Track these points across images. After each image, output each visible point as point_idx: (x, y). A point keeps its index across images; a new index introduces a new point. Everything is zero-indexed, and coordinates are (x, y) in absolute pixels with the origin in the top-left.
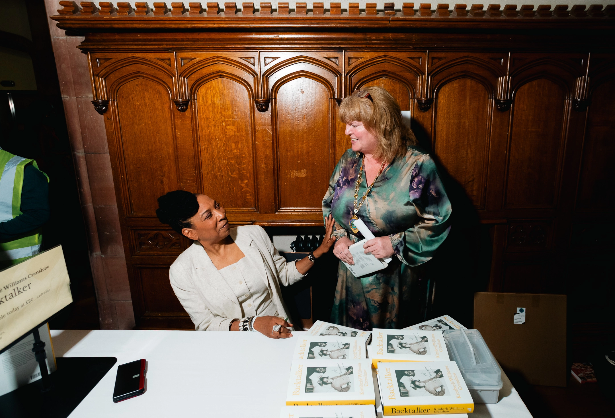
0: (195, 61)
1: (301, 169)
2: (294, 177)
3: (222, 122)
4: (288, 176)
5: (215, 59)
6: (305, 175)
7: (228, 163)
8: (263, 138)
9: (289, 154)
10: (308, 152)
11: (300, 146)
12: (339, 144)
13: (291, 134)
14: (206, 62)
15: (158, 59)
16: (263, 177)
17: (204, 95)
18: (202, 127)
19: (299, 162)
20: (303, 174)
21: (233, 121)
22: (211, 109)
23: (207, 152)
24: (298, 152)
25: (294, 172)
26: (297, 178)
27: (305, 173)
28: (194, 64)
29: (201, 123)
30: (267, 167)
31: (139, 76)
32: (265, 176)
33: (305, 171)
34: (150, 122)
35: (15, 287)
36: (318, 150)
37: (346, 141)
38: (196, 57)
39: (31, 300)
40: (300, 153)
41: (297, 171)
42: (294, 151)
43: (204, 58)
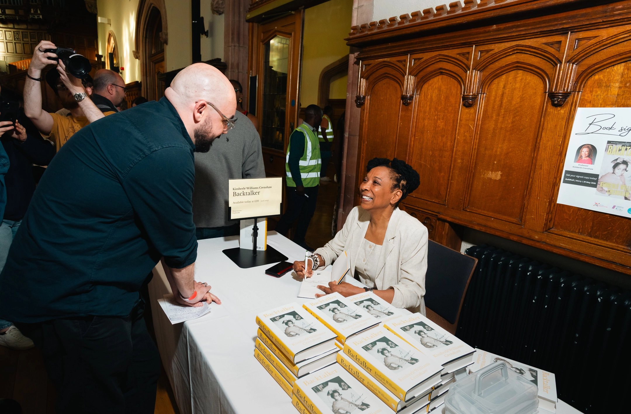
0: (422, 60)
1: (497, 170)
2: (488, 178)
3: (435, 116)
4: (482, 176)
5: (437, 58)
6: (499, 177)
7: (432, 154)
8: (464, 134)
9: (487, 152)
10: (508, 153)
11: (500, 146)
12: (543, 147)
13: (494, 132)
14: (431, 61)
15: (398, 61)
16: (457, 172)
17: (426, 91)
18: (419, 120)
19: (495, 162)
20: (497, 176)
21: (443, 115)
22: (429, 103)
23: (419, 142)
24: (496, 151)
25: (489, 173)
26: (491, 179)
27: (500, 176)
28: (421, 63)
29: (419, 115)
30: (462, 163)
31: (386, 76)
32: (459, 171)
33: (500, 173)
34: (386, 114)
35: (252, 190)
36: (519, 152)
37: (553, 144)
38: (423, 57)
39: (258, 201)
40: (498, 153)
41: (492, 172)
42: (493, 150)
43: (429, 57)
